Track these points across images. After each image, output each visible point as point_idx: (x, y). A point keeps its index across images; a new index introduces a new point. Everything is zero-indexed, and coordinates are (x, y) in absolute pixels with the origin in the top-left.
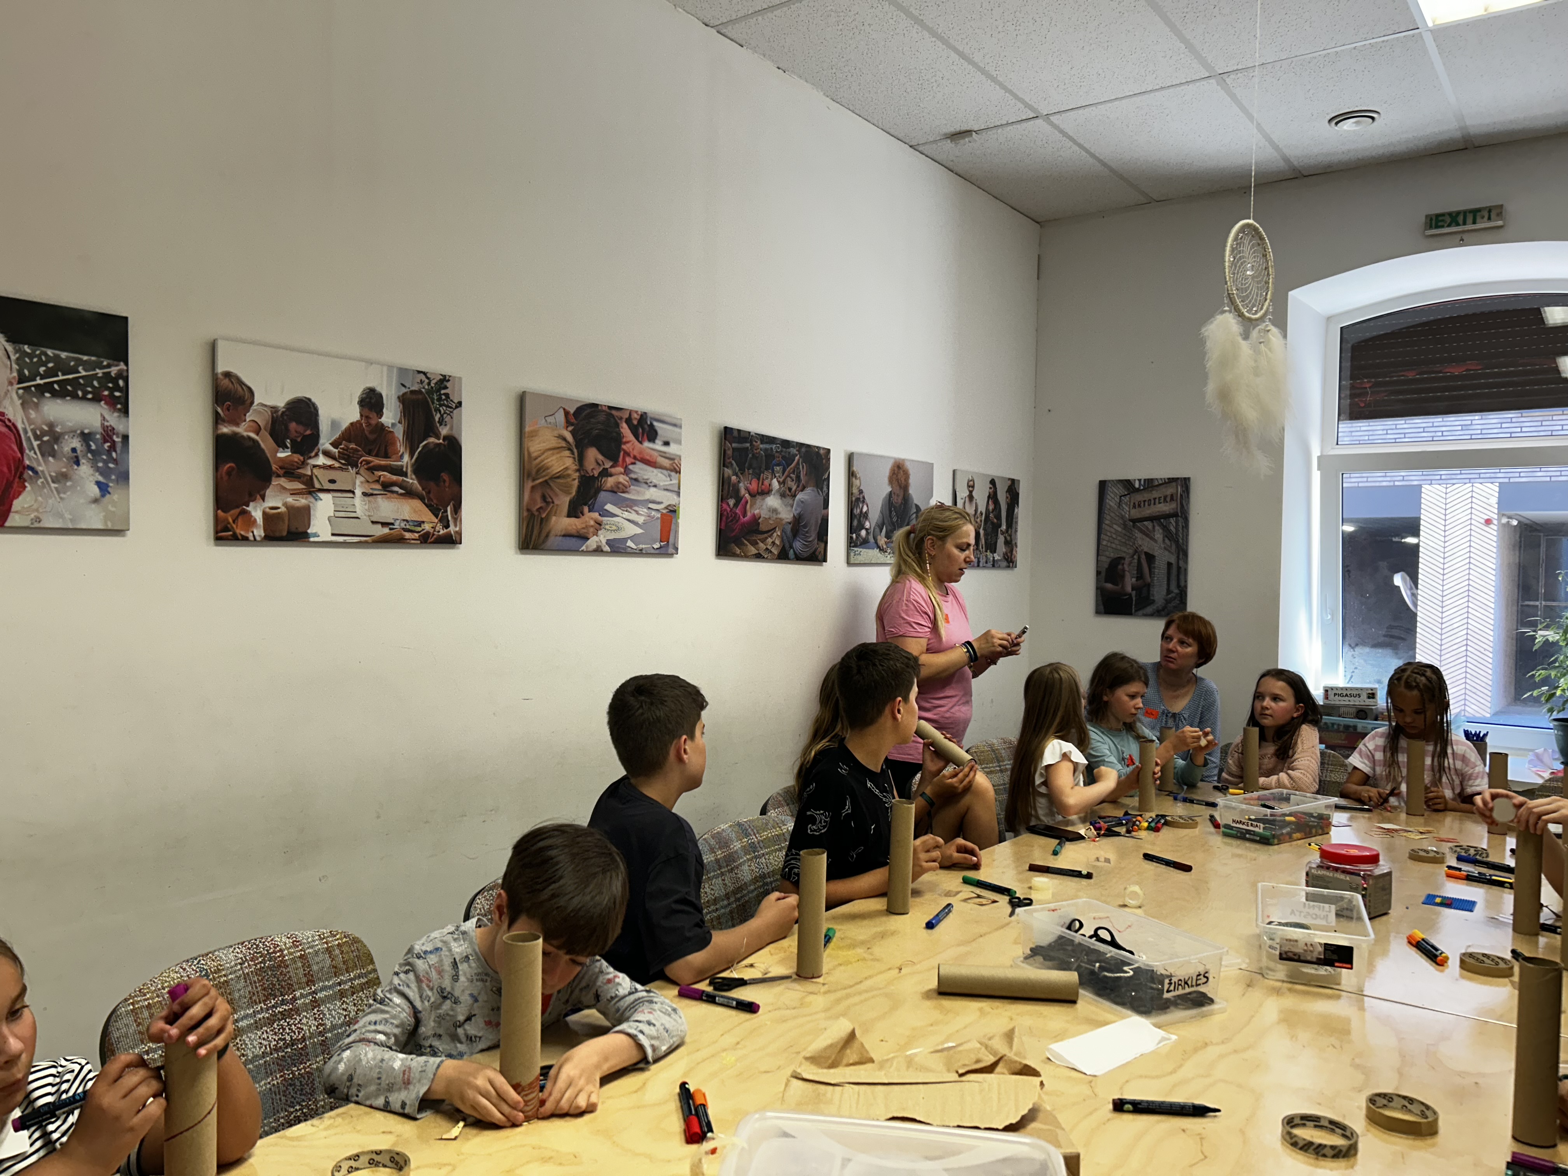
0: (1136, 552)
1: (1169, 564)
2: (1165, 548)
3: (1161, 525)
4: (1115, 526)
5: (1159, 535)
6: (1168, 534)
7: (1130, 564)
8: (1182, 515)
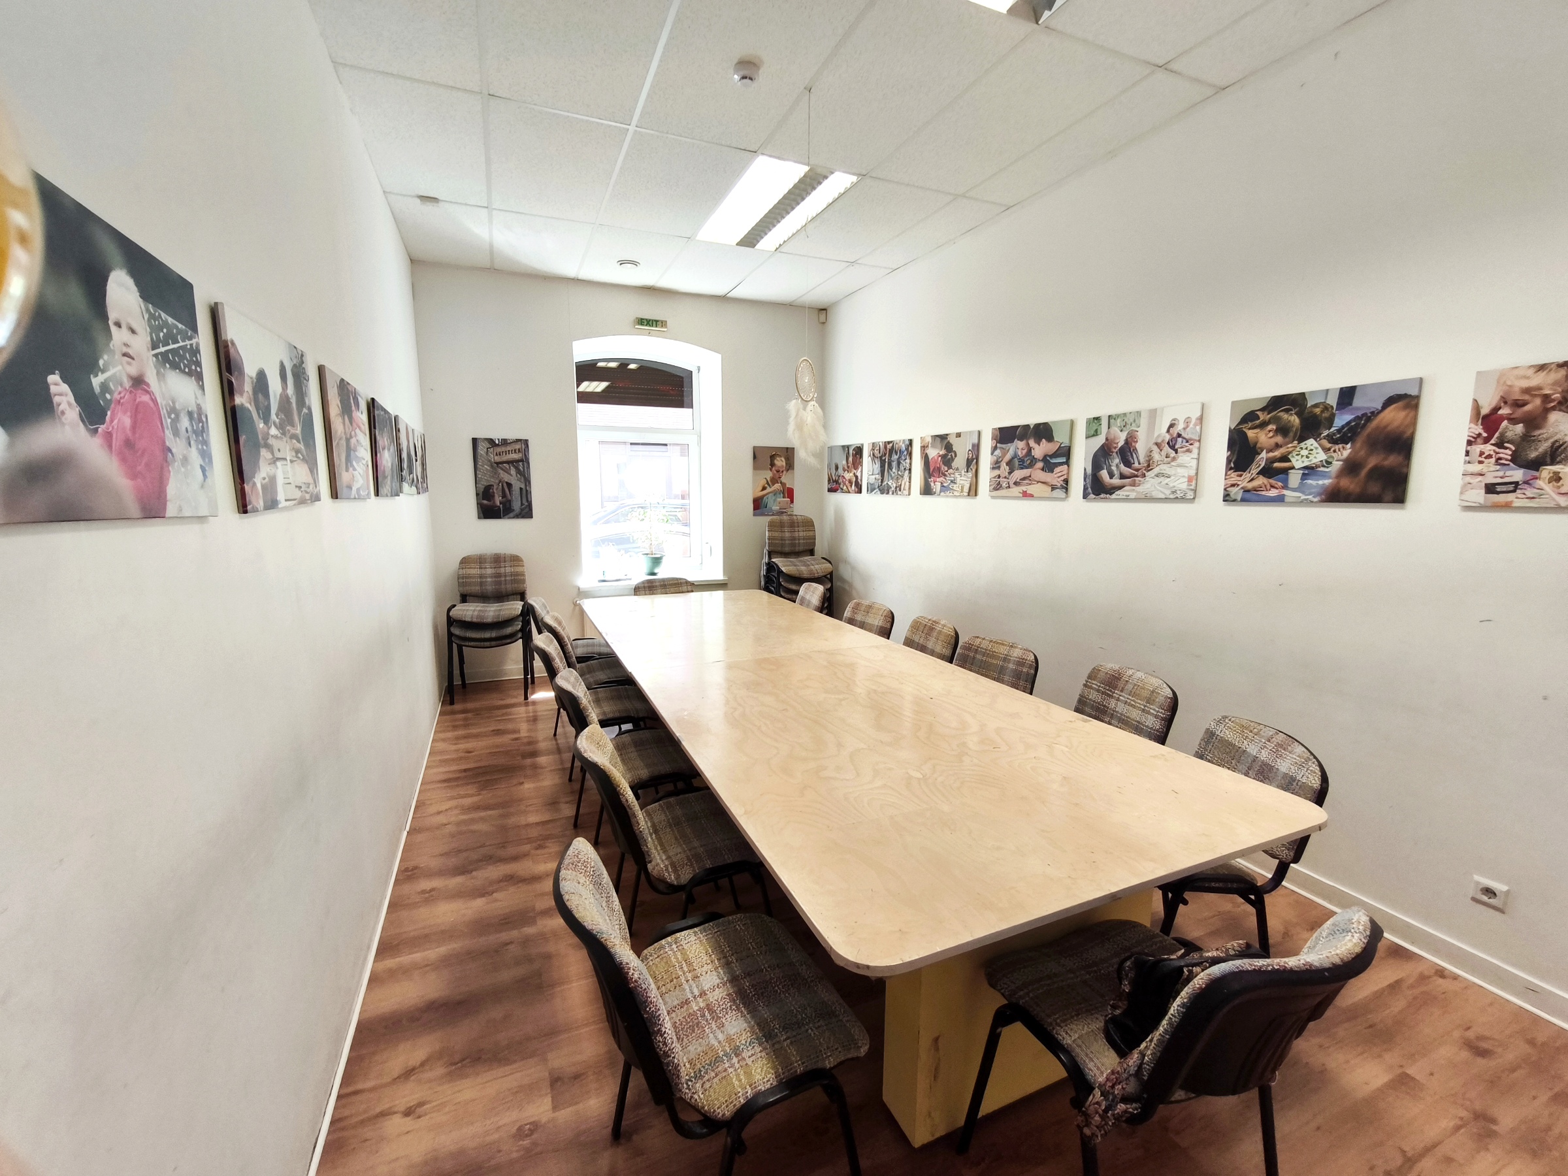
0: (500, 482)
1: (521, 489)
2: (518, 480)
3: (514, 466)
4: (485, 466)
5: (513, 471)
6: (518, 471)
7: (497, 489)
8: (525, 460)
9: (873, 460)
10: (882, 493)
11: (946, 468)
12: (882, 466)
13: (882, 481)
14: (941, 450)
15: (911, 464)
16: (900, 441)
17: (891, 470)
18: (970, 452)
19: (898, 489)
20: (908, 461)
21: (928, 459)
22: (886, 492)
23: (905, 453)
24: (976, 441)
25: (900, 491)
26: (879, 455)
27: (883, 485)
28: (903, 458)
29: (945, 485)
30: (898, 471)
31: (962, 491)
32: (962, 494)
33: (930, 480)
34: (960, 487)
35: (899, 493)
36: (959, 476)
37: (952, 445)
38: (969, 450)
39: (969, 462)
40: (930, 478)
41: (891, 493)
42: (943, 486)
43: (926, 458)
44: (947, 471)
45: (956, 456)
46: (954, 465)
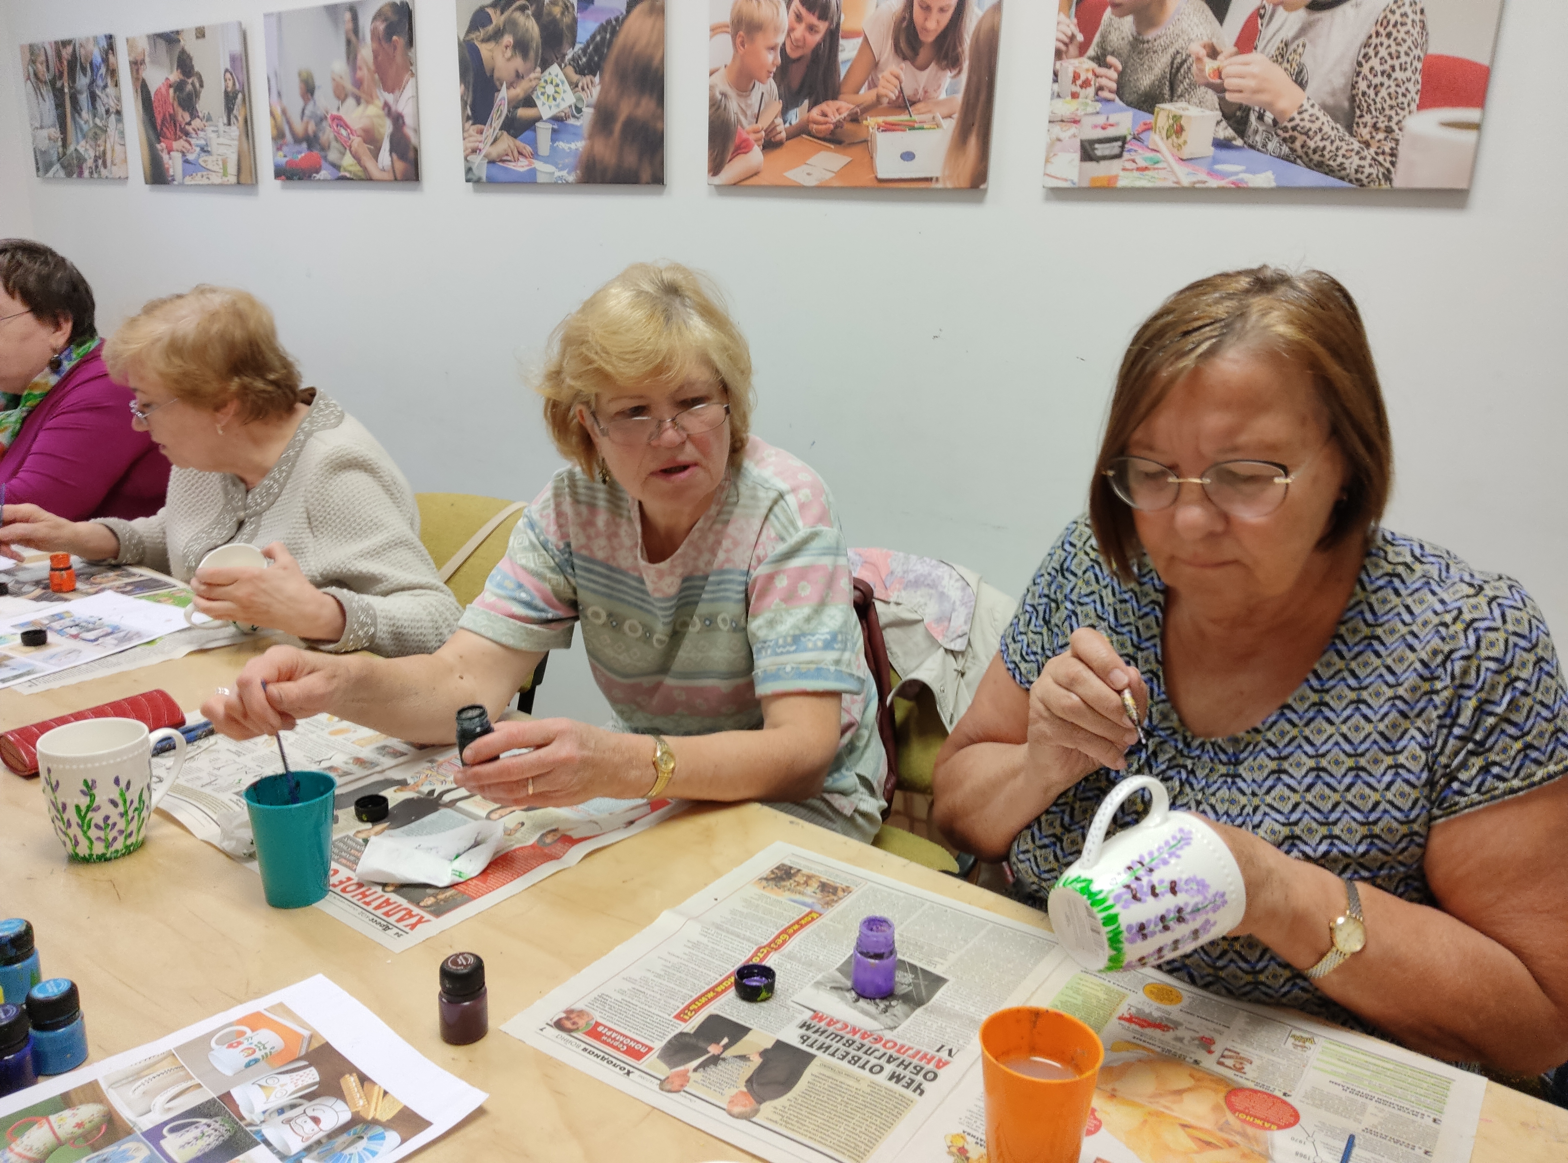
9: (37, 89)
10: (69, 174)
11: (187, 118)
12: (59, 105)
13: (65, 145)
14: (172, 72)
15: (119, 99)
16: (88, 39)
17: (80, 115)
18: (228, 75)
19: (100, 162)
20: (111, 90)
21: (148, 92)
22: (76, 170)
23: (103, 70)
24: (237, 48)
25: (105, 166)
26: (48, 77)
27: (68, 152)
28: (100, 83)
29: (191, 157)
30: (95, 116)
31: (225, 174)
32: (225, 179)
33: (158, 146)
34: (220, 163)
35: (104, 172)
36: (213, 135)
37: (191, 59)
38: (227, 71)
39: (230, 99)
40: (159, 142)
41: (86, 173)
42: (186, 161)
43: (143, 89)
44: (189, 124)
45: (202, 86)
46: (202, 106)
